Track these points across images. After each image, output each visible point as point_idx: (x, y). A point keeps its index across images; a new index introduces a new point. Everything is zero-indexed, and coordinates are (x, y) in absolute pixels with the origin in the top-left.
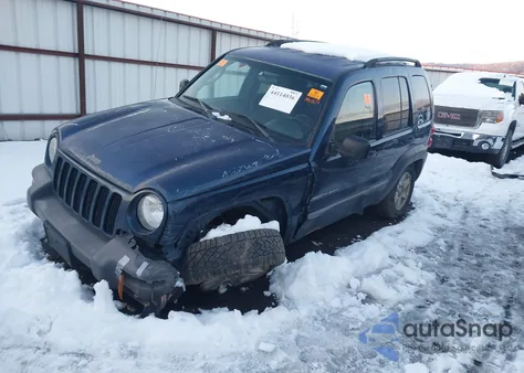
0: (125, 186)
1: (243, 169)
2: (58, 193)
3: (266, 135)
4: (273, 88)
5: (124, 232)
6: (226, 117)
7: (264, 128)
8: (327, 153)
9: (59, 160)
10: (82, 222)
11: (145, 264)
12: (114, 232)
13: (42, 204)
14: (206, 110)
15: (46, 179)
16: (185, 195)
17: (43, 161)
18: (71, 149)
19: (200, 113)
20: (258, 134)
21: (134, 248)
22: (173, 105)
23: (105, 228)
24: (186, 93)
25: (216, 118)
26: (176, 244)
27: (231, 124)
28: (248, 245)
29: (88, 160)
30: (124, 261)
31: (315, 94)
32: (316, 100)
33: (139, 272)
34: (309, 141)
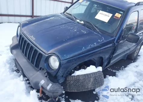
0: (44, 51)
1: (90, 46)
2: (20, 48)
3: (98, 31)
4: (101, 12)
5: (43, 69)
6: (82, 22)
7: (97, 27)
8: (121, 39)
9: (21, 36)
10: (28, 61)
11: (50, 85)
12: (39, 68)
13: (15, 51)
14: (74, 19)
15: (16, 42)
16: (68, 57)
17: (16, 35)
18: (25, 32)
19: (72, 20)
20: (95, 30)
21: (46, 77)
22: (62, 16)
23: (36, 66)
24: (67, 12)
25: (78, 23)
26: (63, 76)
27: (84, 25)
28: (92, 80)
29: (31, 38)
30: (42, 82)
31: (118, 15)
32: (118, 18)
33: (48, 88)
34: (115, 34)
